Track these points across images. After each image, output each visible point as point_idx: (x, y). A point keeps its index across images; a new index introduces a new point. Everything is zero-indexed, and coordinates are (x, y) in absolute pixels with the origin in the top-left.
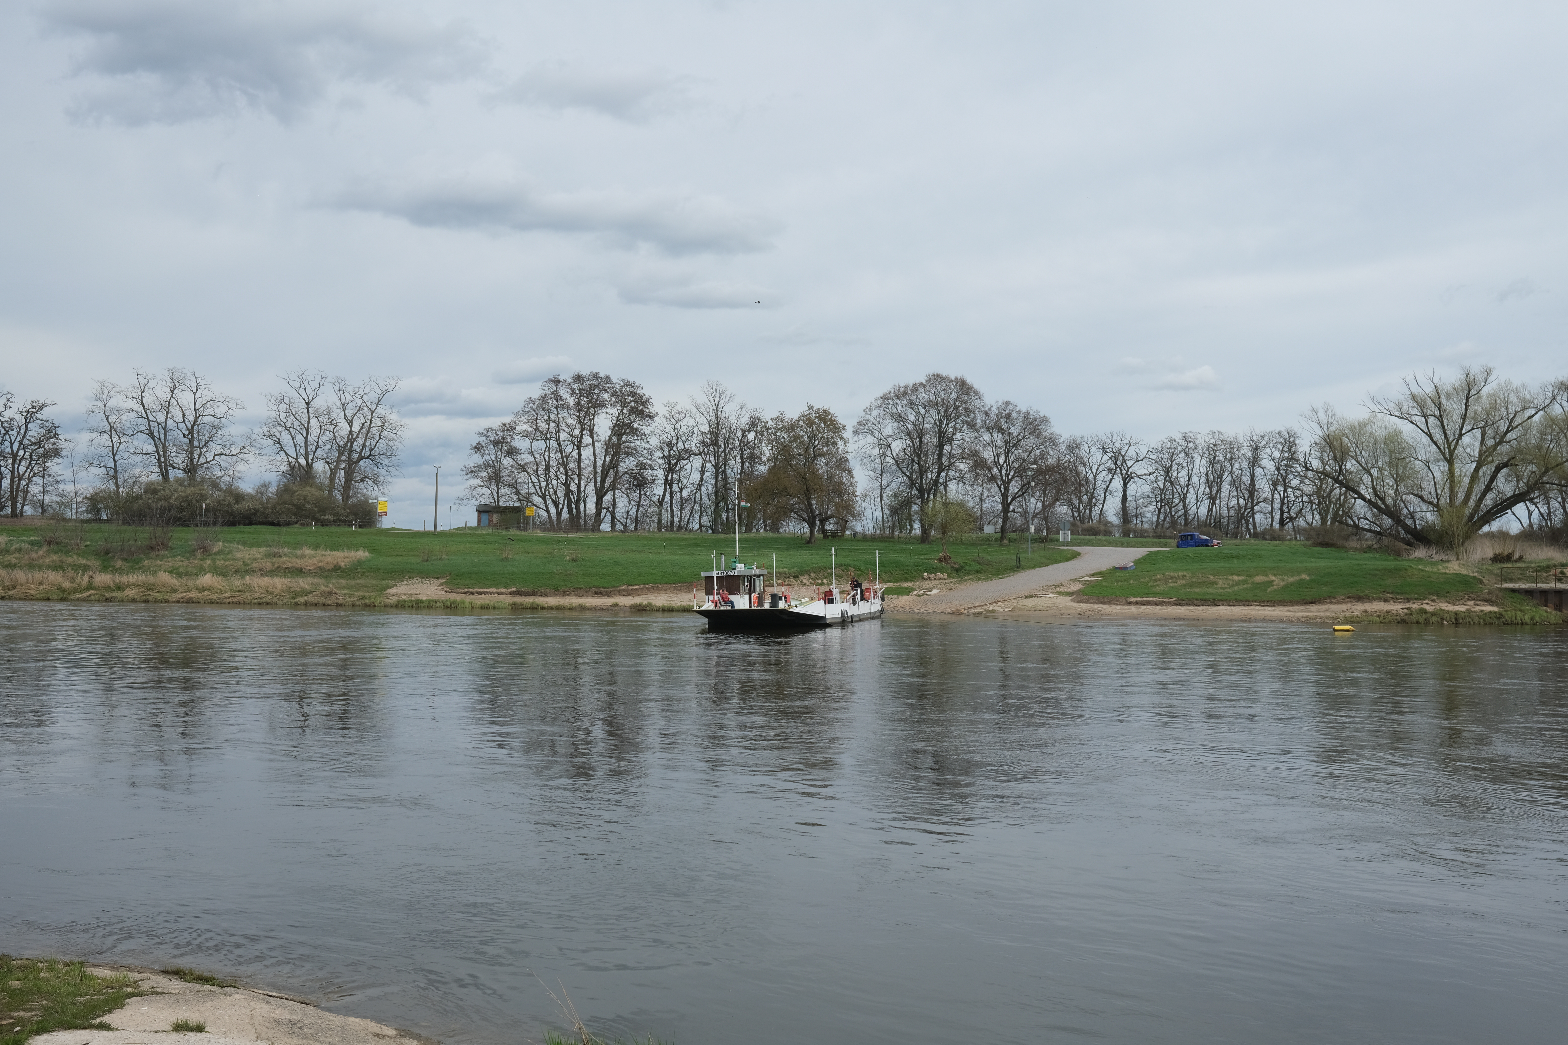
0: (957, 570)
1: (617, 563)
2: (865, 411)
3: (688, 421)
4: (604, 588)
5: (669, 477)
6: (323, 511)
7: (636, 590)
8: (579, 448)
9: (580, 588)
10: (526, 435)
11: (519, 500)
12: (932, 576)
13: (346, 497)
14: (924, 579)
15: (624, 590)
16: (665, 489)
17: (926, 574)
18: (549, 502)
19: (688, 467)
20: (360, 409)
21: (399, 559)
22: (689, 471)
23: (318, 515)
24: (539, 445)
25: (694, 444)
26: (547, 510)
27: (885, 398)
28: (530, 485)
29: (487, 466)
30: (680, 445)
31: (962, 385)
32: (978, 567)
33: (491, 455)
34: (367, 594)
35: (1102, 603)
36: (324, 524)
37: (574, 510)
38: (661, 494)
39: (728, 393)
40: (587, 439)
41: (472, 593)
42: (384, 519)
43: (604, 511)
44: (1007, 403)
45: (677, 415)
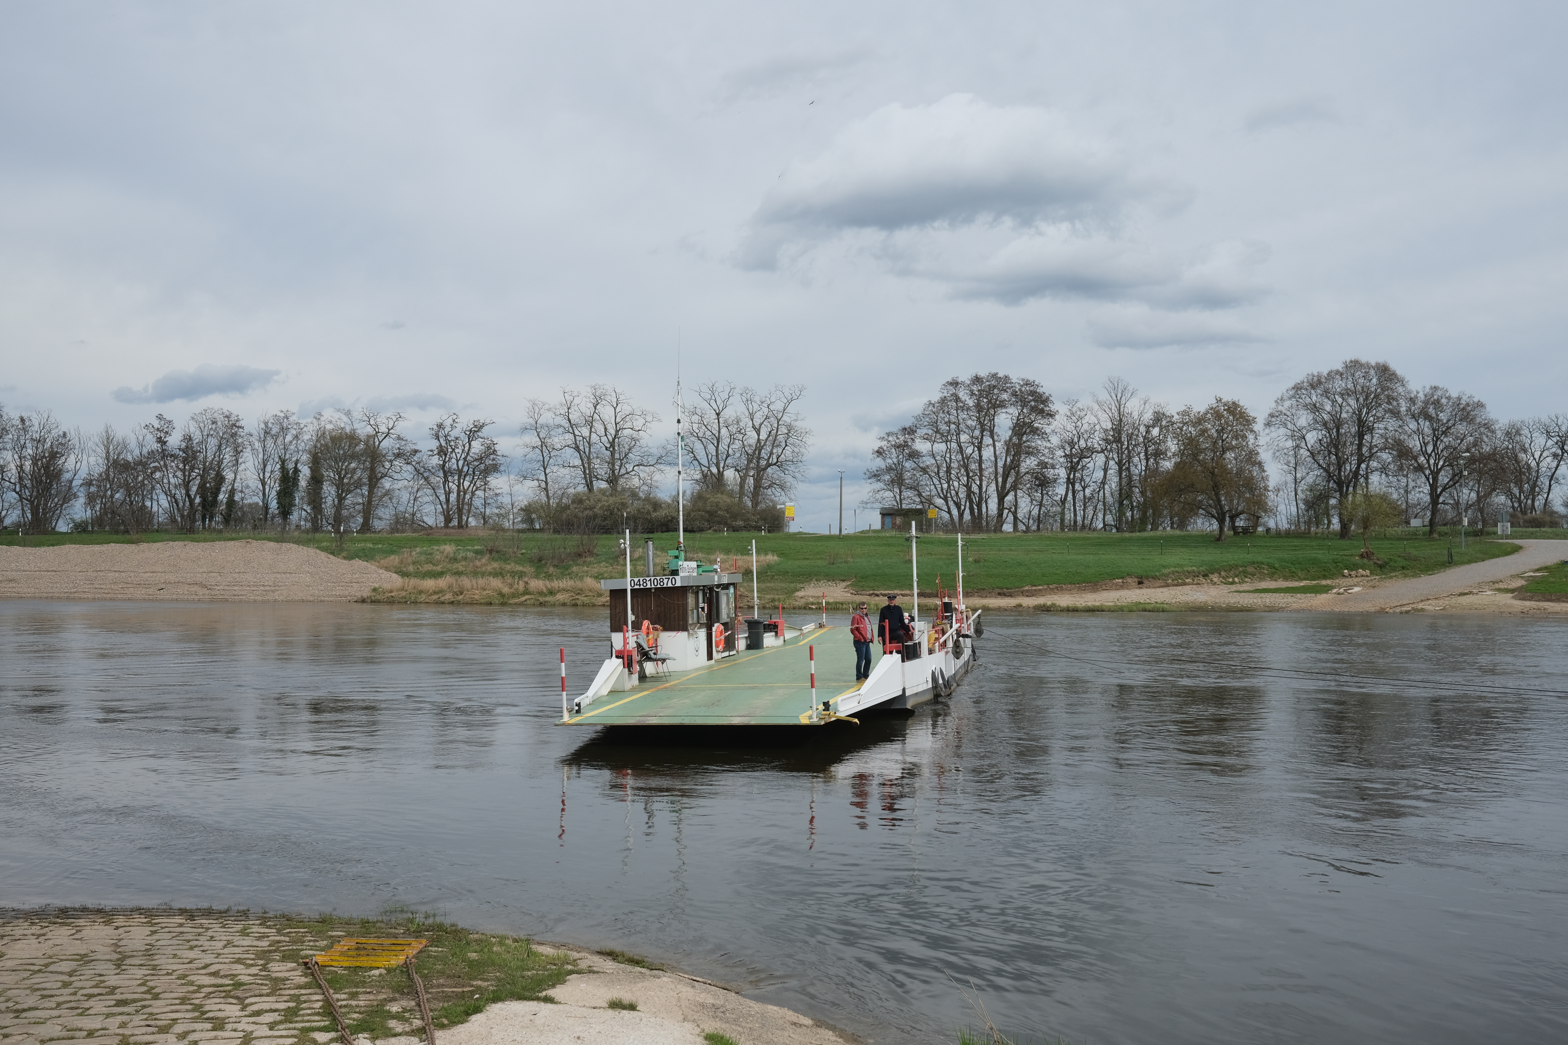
0: (1381, 567)
1: (1020, 564)
2: (1276, 402)
3: (1090, 419)
4: (1007, 589)
5: (1072, 476)
6: (735, 517)
7: (1040, 590)
8: (980, 449)
9: (983, 589)
10: (926, 438)
11: (922, 502)
12: (1353, 573)
13: (755, 504)
14: (1344, 576)
15: (1027, 591)
16: (1067, 489)
17: (1346, 571)
18: (951, 503)
19: (1091, 465)
20: (767, 418)
21: (807, 562)
22: (1091, 469)
23: (729, 521)
24: (941, 447)
25: (1096, 441)
26: (949, 512)
27: (1297, 388)
28: (932, 487)
29: (889, 469)
30: (1082, 443)
31: (1384, 371)
32: (1404, 563)
33: (893, 458)
34: (777, 597)
35: (1548, 600)
36: (735, 529)
37: (976, 511)
38: (1064, 493)
39: (1130, 388)
40: (987, 440)
41: (877, 595)
42: (791, 523)
43: (1006, 511)
44: (1436, 388)
45: (1078, 413)
